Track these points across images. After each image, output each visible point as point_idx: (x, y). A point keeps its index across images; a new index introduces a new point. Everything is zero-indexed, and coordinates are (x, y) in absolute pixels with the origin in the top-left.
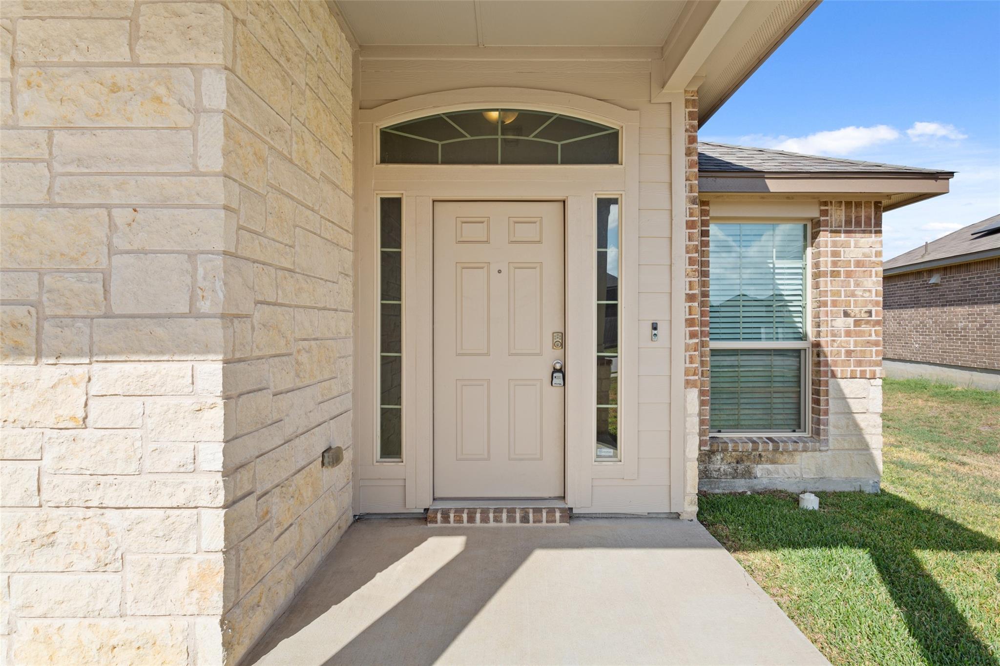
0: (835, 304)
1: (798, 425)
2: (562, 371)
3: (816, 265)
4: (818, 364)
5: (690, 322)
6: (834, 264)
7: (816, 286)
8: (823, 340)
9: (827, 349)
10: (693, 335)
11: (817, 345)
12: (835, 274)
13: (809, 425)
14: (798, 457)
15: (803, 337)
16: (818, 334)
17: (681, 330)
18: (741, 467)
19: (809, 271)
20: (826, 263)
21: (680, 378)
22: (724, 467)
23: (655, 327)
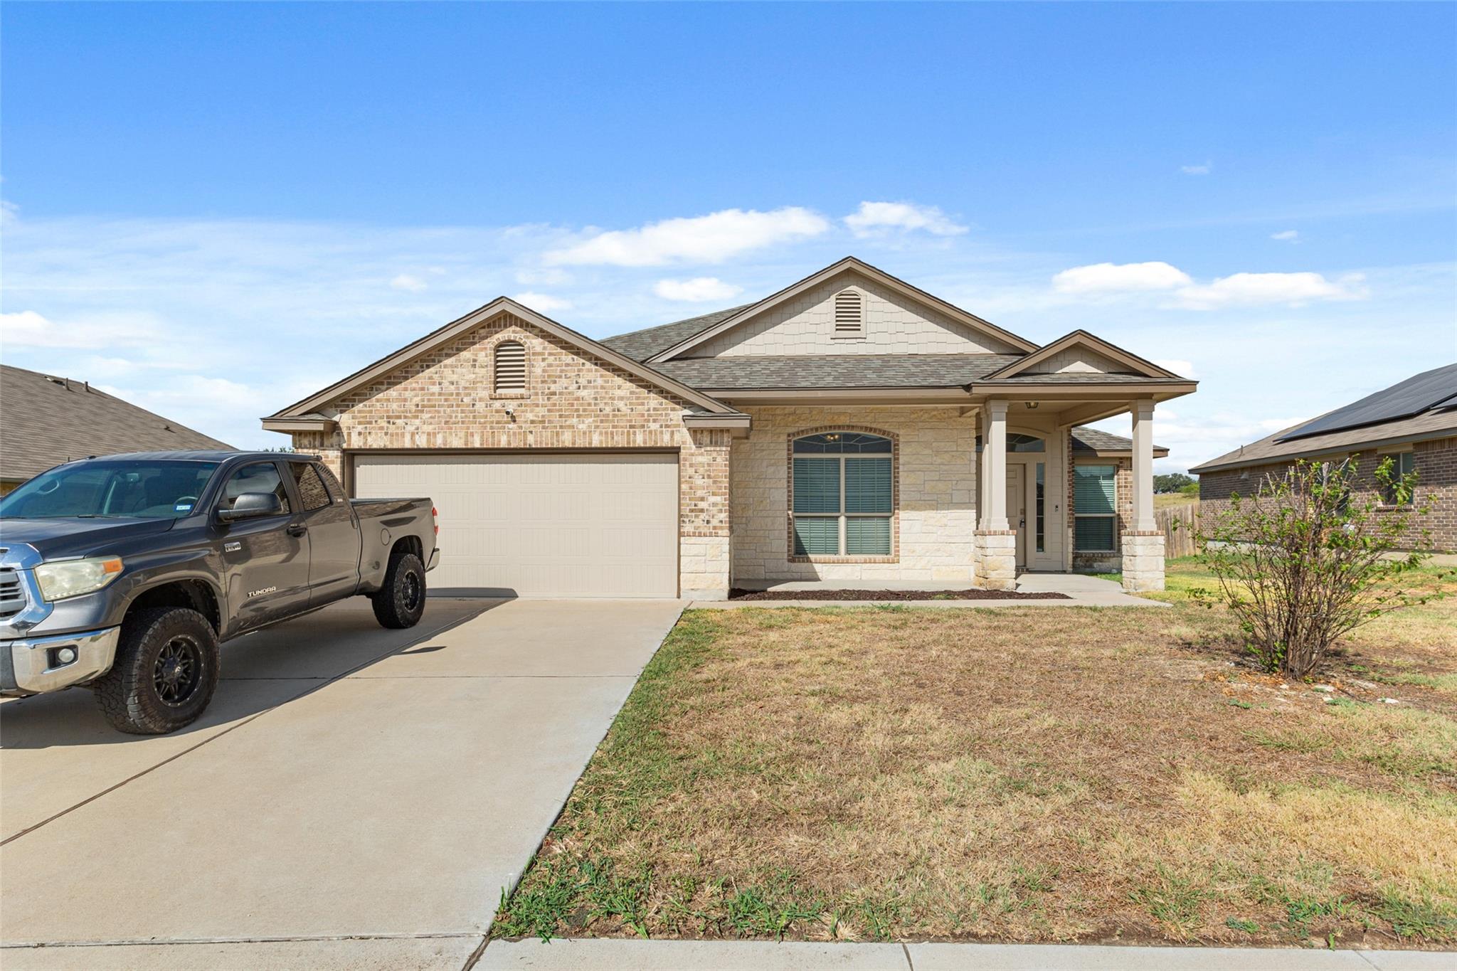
0: (1126, 498)
1: (1111, 548)
2: (1025, 522)
3: (1118, 483)
4: (1119, 523)
5: (1069, 506)
6: (1126, 483)
7: (1118, 491)
8: (1121, 513)
9: (1123, 517)
10: (1070, 510)
11: (1119, 515)
12: (1126, 487)
13: (1116, 548)
14: (1111, 560)
15: (1114, 512)
16: (1119, 511)
17: (1066, 509)
18: (1088, 564)
19: (1116, 485)
20: (1122, 483)
21: (1066, 524)
22: (1081, 563)
23: (1057, 507)
